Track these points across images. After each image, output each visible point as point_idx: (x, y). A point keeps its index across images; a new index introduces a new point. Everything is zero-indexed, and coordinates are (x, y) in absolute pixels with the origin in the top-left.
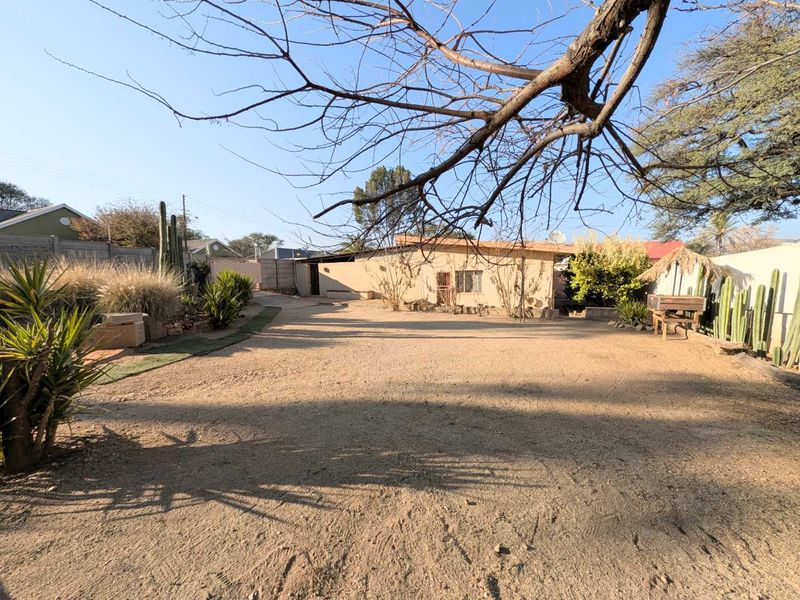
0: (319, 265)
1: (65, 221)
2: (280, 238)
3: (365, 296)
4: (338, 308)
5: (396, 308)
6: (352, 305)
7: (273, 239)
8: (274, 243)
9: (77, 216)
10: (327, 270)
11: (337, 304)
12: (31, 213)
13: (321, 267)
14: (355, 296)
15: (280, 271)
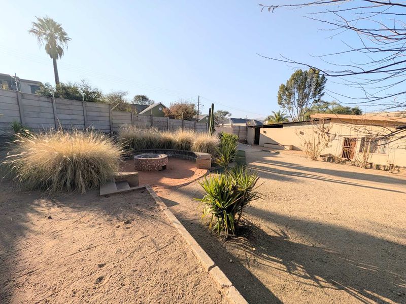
0: (261, 129)
1: (160, 109)
2: (230, 112)
3: (288, 148)
4: (274, 154)
5: (315, 159)
6: (281, 152)
7: (227, 113)
8: (227, 115)
9: (165, 107)
10: (265, 132)
11: (273, 152)
12: (151, 107)
13: (262, 130)
14: (282, 148)
15: (241, 131)
